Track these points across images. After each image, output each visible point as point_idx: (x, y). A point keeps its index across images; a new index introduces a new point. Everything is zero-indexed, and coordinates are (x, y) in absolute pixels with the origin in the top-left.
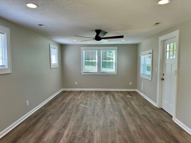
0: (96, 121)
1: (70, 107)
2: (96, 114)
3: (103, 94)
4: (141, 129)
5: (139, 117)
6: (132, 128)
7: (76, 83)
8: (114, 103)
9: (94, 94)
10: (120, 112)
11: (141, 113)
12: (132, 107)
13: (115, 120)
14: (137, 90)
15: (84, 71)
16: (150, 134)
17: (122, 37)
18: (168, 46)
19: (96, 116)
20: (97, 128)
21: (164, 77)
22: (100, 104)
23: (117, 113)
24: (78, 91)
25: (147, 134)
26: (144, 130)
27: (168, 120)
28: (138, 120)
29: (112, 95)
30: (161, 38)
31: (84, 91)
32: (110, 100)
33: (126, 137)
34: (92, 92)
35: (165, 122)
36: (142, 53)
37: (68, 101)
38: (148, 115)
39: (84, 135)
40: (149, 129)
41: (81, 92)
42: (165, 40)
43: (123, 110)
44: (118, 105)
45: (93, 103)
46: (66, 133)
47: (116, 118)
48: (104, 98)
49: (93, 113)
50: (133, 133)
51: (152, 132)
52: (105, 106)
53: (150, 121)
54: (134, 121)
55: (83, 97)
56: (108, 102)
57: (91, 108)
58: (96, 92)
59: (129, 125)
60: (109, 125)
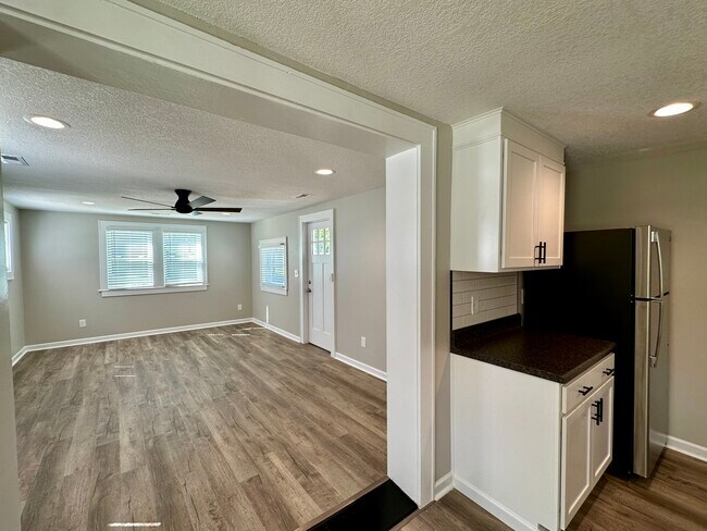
0: (191, 394)
1: (93, 386)
2: (182, 382)
3: (176, 339)
4: (290, 383)
5: (279, 365)
6: (273, 385)
7: (83, 323)
8: (216, 353)
9: (149, 344)
10: (238, 366)
11: (277, 359)
12: (258, 353)
13: (233, 381)
14: (253, 320)
15: (110, 287)
16: (306, 385)
17: (238, 210)
18: (314, 232)
19: (185, 387)
20: (202, 406)
21: (310, 286)
22: (182, 362)
23: (232, 369)
24: (92, 345)
25: (302, 387)
26: (294, 382)
27: (325, 359)
28: (277, 371)
29: (203, 337)
30: (304, 219)
31: (111, 342)
32: (203, 349)
33: (268, 401)
34: (140, 340)
35: (321, 362)
36: (261, 242)
37: (73, 374)
38: (291, 359)
39: (177, 426)
40: (303, 379)
41: (103, 346)
42: (307, 223)
43: (241, 362)
44: (227, 355)
45: (161, 364)
46: (124, 439)
47: (234, 378)
48: (185, 349)
49: (175, 382)
50: (278, 393)
51: (309, 382)
52: (196, 363)
53: (298, 367)
54: (271, 374)
55: (120, 357)
56: (199, 353)
57: (160, 375)
58: (153, 338)
59: (267, 383)
60: (227, 394)
